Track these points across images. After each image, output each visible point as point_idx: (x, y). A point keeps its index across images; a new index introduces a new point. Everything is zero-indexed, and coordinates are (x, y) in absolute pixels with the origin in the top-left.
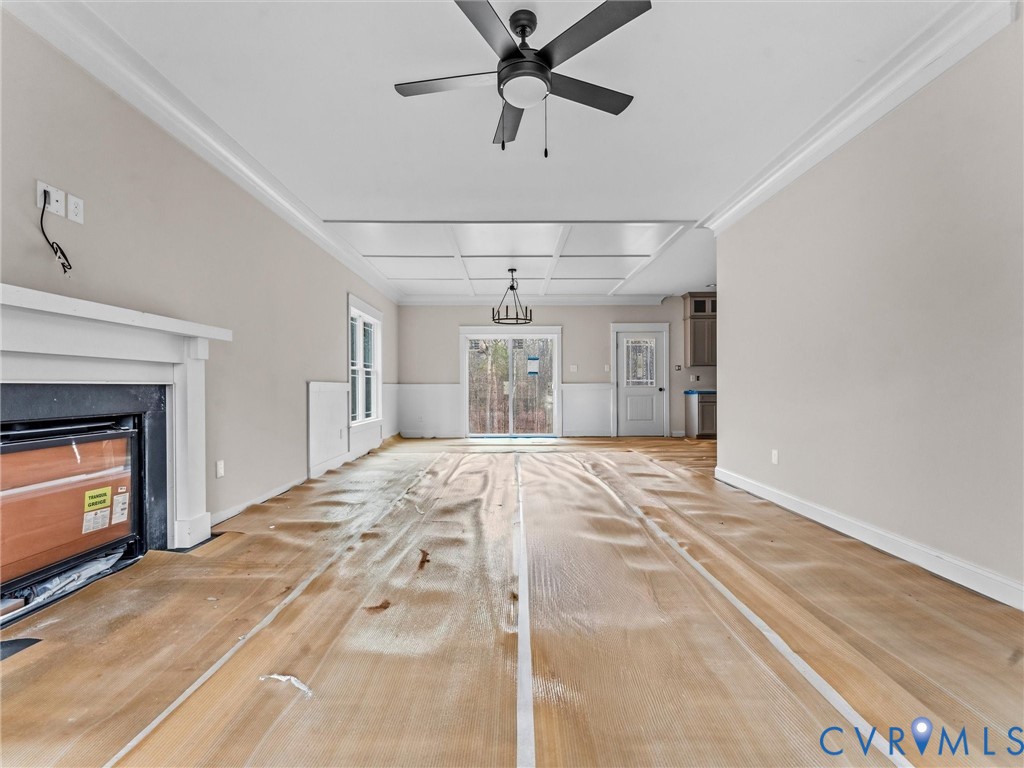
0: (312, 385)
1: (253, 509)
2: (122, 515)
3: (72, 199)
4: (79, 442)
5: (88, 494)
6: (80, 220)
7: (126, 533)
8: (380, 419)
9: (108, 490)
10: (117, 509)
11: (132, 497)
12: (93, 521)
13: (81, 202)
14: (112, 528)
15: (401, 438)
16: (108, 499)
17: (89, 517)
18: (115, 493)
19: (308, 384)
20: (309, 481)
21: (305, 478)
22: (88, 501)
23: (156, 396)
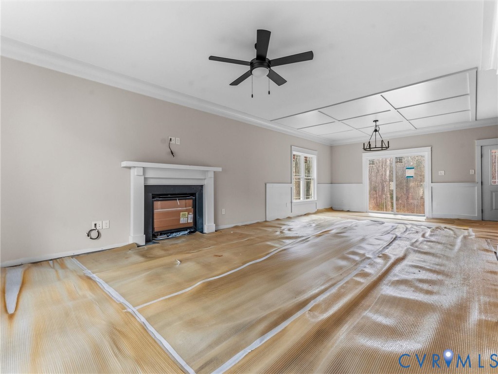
0: (267, 184)
1: (236, 227)
2: (191, 220)
3: (177, 138)
4: (179, 200)
5: (181, 213)
6: (179, 143)
7: (192, 225)
8: (316, 199)
9: (187, 213)
10: (189, 219)
11: (193, 216)
12: (183, 220)
13: (179, 139)
14: (188, 223)
15: (331, 209)
16: (187, 215)
17: (181, 219)
18: (188, 214)
19: (266, 185)
20: (266, 221)
21: (265, 220)
22: (181, 215)
23: (200, 188)
